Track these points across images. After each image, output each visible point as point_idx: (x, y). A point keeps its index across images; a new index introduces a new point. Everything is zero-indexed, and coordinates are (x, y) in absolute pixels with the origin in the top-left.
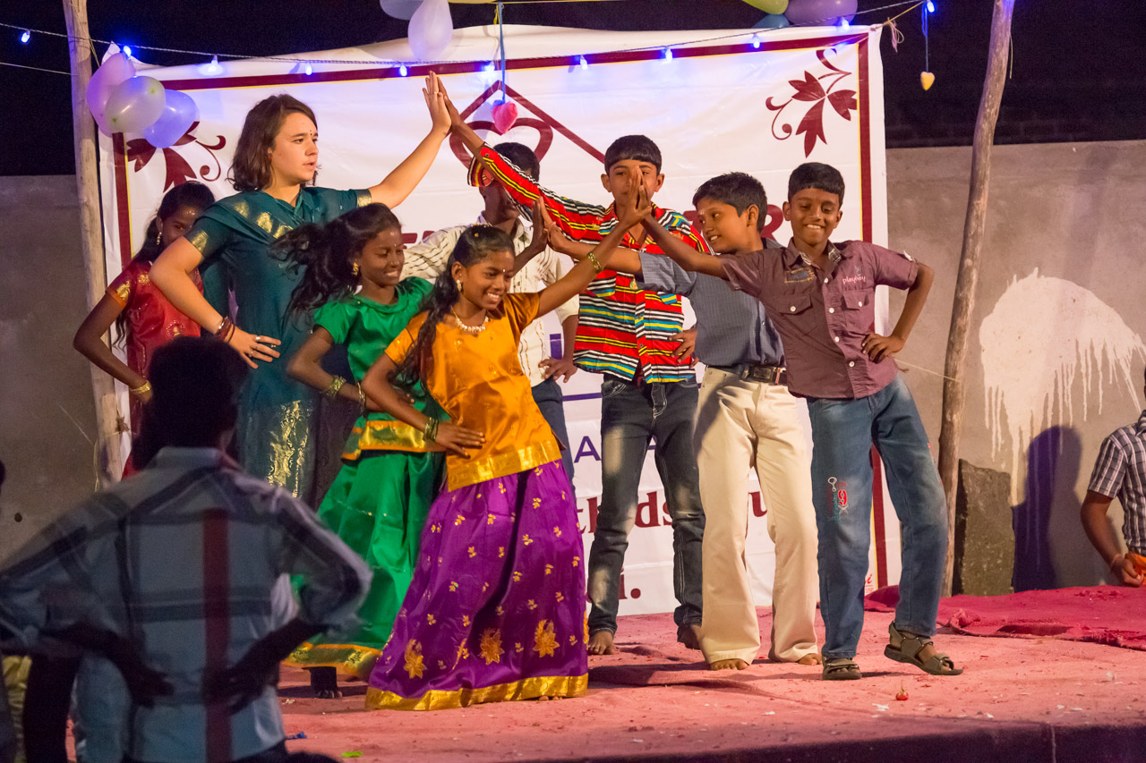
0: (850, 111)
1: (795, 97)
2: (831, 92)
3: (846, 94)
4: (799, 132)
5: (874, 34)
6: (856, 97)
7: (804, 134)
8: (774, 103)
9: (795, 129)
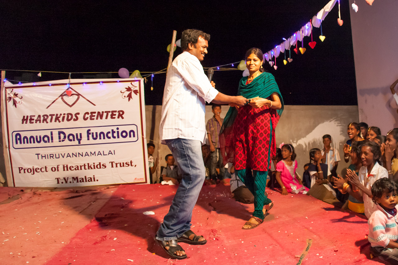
0: (137, 94)
1: (127, 91)
2: (134, 90)
3: (136, 91)
4: (127, 97)
5: (142, 80)
6: (138, 91)
7: (128, 97)
8: (122, 92)
9: (126, 96)
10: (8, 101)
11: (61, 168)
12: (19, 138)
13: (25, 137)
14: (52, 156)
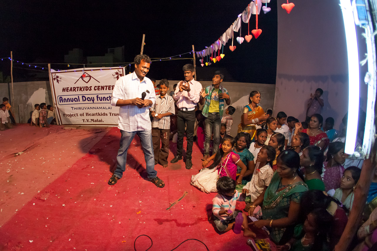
1: (116, 74)
5: (124, 68)
6: (122, 74)
8: (113, 75)
9: (116, 77)
10: (54, 80)
11: (85, 114)
12: (61, 99)
13: (65, 99)
14: (80, 108)
